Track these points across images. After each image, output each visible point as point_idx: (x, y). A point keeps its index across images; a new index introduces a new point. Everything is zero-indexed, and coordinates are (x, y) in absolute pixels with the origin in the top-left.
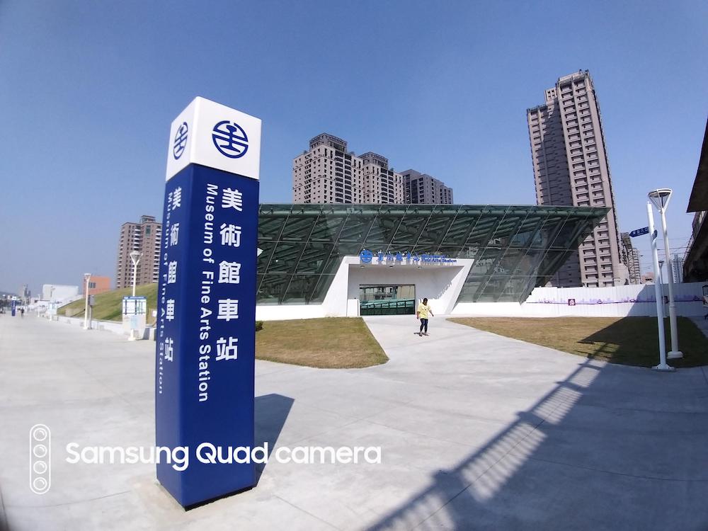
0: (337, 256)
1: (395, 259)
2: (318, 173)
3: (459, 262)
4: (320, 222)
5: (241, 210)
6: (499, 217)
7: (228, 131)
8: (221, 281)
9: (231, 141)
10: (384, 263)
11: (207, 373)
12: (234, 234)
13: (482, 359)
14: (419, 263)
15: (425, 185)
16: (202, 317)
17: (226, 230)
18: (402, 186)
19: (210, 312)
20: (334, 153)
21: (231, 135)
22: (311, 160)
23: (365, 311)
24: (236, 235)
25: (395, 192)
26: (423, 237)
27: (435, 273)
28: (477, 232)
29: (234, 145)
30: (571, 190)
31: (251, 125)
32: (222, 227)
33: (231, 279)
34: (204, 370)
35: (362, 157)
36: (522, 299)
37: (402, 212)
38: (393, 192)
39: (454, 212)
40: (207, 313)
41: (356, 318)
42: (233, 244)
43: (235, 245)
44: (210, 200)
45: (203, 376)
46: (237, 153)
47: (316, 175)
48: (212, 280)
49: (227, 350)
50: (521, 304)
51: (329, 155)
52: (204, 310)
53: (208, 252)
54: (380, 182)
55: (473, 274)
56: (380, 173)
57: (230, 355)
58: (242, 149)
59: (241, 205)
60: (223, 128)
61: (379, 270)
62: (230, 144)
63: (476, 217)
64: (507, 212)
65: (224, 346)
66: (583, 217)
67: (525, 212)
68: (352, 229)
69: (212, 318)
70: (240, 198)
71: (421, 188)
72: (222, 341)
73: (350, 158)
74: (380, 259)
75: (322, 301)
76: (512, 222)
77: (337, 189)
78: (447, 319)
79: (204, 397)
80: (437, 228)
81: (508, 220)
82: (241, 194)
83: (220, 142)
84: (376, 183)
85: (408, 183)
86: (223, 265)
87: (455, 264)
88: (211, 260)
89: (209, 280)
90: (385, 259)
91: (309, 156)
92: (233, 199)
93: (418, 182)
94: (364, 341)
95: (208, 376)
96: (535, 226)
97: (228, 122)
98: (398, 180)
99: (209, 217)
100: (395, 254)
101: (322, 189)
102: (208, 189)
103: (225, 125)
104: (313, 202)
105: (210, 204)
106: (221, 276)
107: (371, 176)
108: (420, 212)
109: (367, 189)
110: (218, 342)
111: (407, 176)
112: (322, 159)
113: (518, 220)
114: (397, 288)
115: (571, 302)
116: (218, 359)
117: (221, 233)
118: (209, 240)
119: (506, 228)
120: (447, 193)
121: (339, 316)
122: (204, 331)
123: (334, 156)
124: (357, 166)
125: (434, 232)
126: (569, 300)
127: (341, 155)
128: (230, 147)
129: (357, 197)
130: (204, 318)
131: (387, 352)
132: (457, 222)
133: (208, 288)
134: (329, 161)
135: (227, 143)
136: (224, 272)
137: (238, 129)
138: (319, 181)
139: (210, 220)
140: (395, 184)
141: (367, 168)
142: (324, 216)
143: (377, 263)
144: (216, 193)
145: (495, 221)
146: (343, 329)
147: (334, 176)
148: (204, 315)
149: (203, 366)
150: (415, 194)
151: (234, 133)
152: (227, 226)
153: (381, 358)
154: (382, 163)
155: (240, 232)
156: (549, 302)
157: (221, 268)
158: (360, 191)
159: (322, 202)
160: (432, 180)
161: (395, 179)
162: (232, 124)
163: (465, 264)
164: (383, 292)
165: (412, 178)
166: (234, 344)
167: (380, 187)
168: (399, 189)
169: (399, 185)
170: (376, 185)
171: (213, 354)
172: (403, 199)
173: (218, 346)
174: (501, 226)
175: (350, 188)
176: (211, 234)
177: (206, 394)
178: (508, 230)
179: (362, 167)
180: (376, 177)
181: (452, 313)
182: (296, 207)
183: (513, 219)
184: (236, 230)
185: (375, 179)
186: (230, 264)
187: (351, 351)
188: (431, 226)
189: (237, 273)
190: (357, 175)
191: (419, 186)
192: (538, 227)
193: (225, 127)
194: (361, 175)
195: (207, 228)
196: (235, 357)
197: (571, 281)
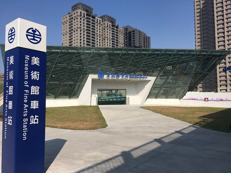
0: (86, 74)
1: (116, 76)
2: (76, 26)
3: (149, 78)
4: (76, 56)
5: (39, 65)
6: (170, 55)
7: (33, 33)
8: (32, 94)
9: (34, 37)
10: (110, 78)
11: (26, 129)
12: (36, 75)
13: (150, 126)
14: (128, 78)
15: (136, 34)
16: (24, 108)
17: (33, 73)
18: (123, 35)
19: (27, 106)
20: (85, 15)
21: (34, 34)
22: (72, 18)
23: (100, 103)
24: (37, 75)
25: (119, 38)
26: (131, 65)
27: (136, 83)
28: (158, 63)
29: (35, 38)
30: (215, 39)
31: (42, 29)
32: (32, 72)
33: (35, 93)
34: (25, 128)
35: (101, 17)
36: (181, 97)
37: (120, 52)
38: (118, 38)
39: (147, 52)
40: (26, 106)
41: (95, 106)
42: (36, 79)
43: (37, 79)
44: (26, 62)
45: (25, 130)
46: (37, 42)
47: (76, 27)
48: (28, 94)
49: (34, 120)
50: (180, 100)
51: (83, 15)
52: (25, 105)
53: (26, 83)
54: (111, 32)
55: (156, 84)
56: (111, 27)
57: (35, 122)
58: (39, 40)
59: (39, 63)
60: (30, 31)
61: (107, 82)
62: (34, 38)
63: (158, 55)
64: (174, 53)
65: (33, 118)
66: (215, 56)
67: (184, 53)
68: (94, 60)
69: (28, 108)
70: (39, 60)
71: (133, 36)
72: (32, 117)
73: (94, 18)
74: (108, 76)
75: (78, 97)
76: (177, 58)
77: (87, 36)
78: (141, 107)
79: (25, 138)
80: (138, 60)
81: (175, 57)
82: (39, 59)
83: (29, 37)
84: (109, 33)
85: (126, 33)
86: (32, 87)
87: (147, 79)
88: (27, 86)
89: (27, 93)
90: (111, 76)
91: (71, 15)
92: (36, 61)
93: (132, 33)
94: (97, 117)
95: (27, 130)
96: (189, 60)
97: (33, 28)
98: (121, 32)
99: (26, 69)
100: (116, 74)
101: (79, 35)
102: (26, 57)
103: (31, 30)
104: (73, 45)
105: (26, 64)
106: (32, 92)
107: (106, 29)
108: (129, 52)
109: (104, 36)
110: (31, 117)
111: (126, 29)
112: (79, 18)
113: (180, 57)
114: (117, 91)
115: (206, 100)
116: (30, 124)
117: (31, 75)
118: (27, 78)
119: (174, 61)
120: (147, 39)
121: (86, 105)
122: (25, 113)
123: (86, 17)
124: (99, 22)
125: (137, 62)
126: (205, 99)
127: (90, 16)
128: (34, 39)
129: (98, 43)
130: (25, 108)
131: (107, 123)
132: (148, 58)
133: (27, 96)
134: (82, 19)
135: (32, 38)
136: (33, 90)
137: (37, 31)
138: (77, 30)
139: (27, 70)
140: (119, 33)
141: (104, 24)
142: (79, 53)
143: (107, 78)
144: (29, 59)
145: (168, 57)
146: (88, 112)
147: (85, 28)
148: (25, 107)
149: (25, 126)
150: (130, 39)
151: (35, 33)
152: (34, 72)
153: (104, 125)
154: (112, 21)
155: (39, 74)
156: (194, 99)
157: (32, 89)
158: (100, 37)
159: (79, 46)
160: (140, 32)
161: (119, 31)
162: (34, 29)
163: (152, 79)
164: (111, 92)
165: (128, 31)
166: (37, 118)
167: (111, 35)
168: (121, 36)
169: (121, 34)
170: (109, 34)
171: (29, 121)
172: (123, 42)
173: (31, 119)
174: (171, 60)
175: (94, 35)
176: (27, 75)
177: (25, 137)
178: (174, 62)
179: (101, 24)
180: (109, 29)
181: (144, 104)
182: (64, 48)
183: (178, 56)
184: (37, 73)
185: (108, 31)
186: (35, 87)
187: (90, 122)
188: (135, 59)
189: (38, 90)
190: (99, 28)
191: (132, 35)
192: (190, 61)
193: (31, 31)
194: (101, 28)
195: (25, 73)
196: (37, 123)
197: (212, 88)
